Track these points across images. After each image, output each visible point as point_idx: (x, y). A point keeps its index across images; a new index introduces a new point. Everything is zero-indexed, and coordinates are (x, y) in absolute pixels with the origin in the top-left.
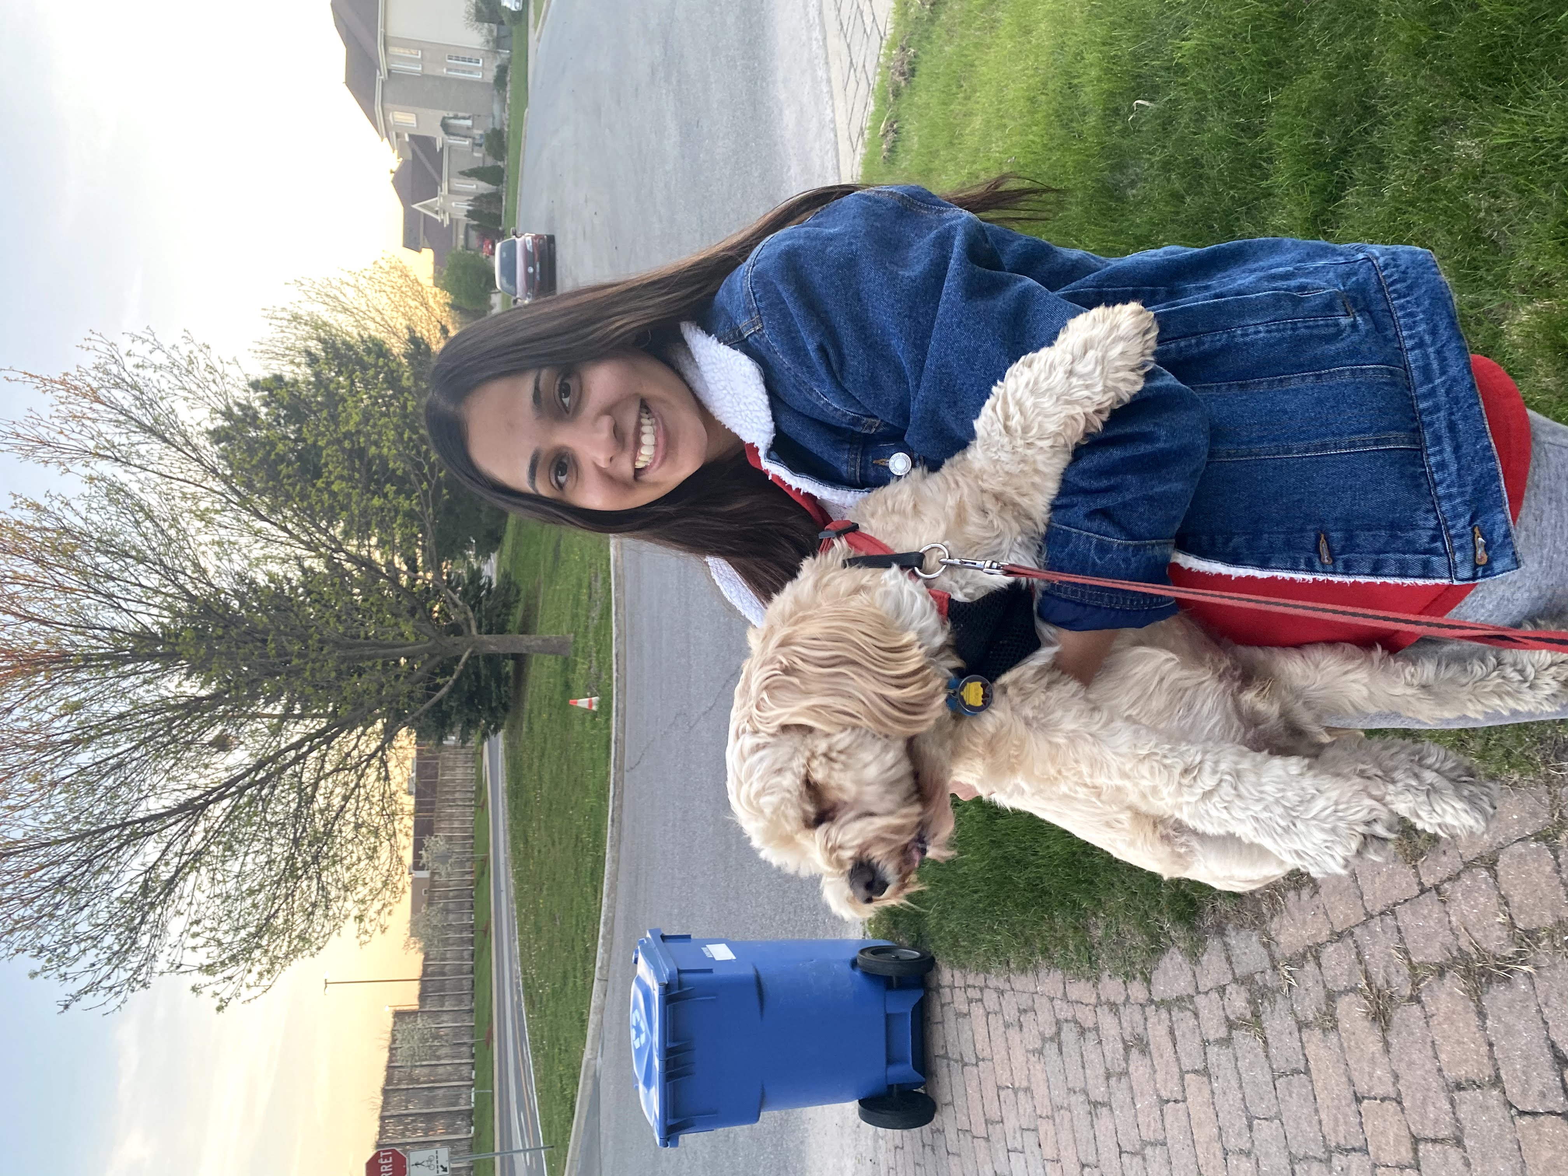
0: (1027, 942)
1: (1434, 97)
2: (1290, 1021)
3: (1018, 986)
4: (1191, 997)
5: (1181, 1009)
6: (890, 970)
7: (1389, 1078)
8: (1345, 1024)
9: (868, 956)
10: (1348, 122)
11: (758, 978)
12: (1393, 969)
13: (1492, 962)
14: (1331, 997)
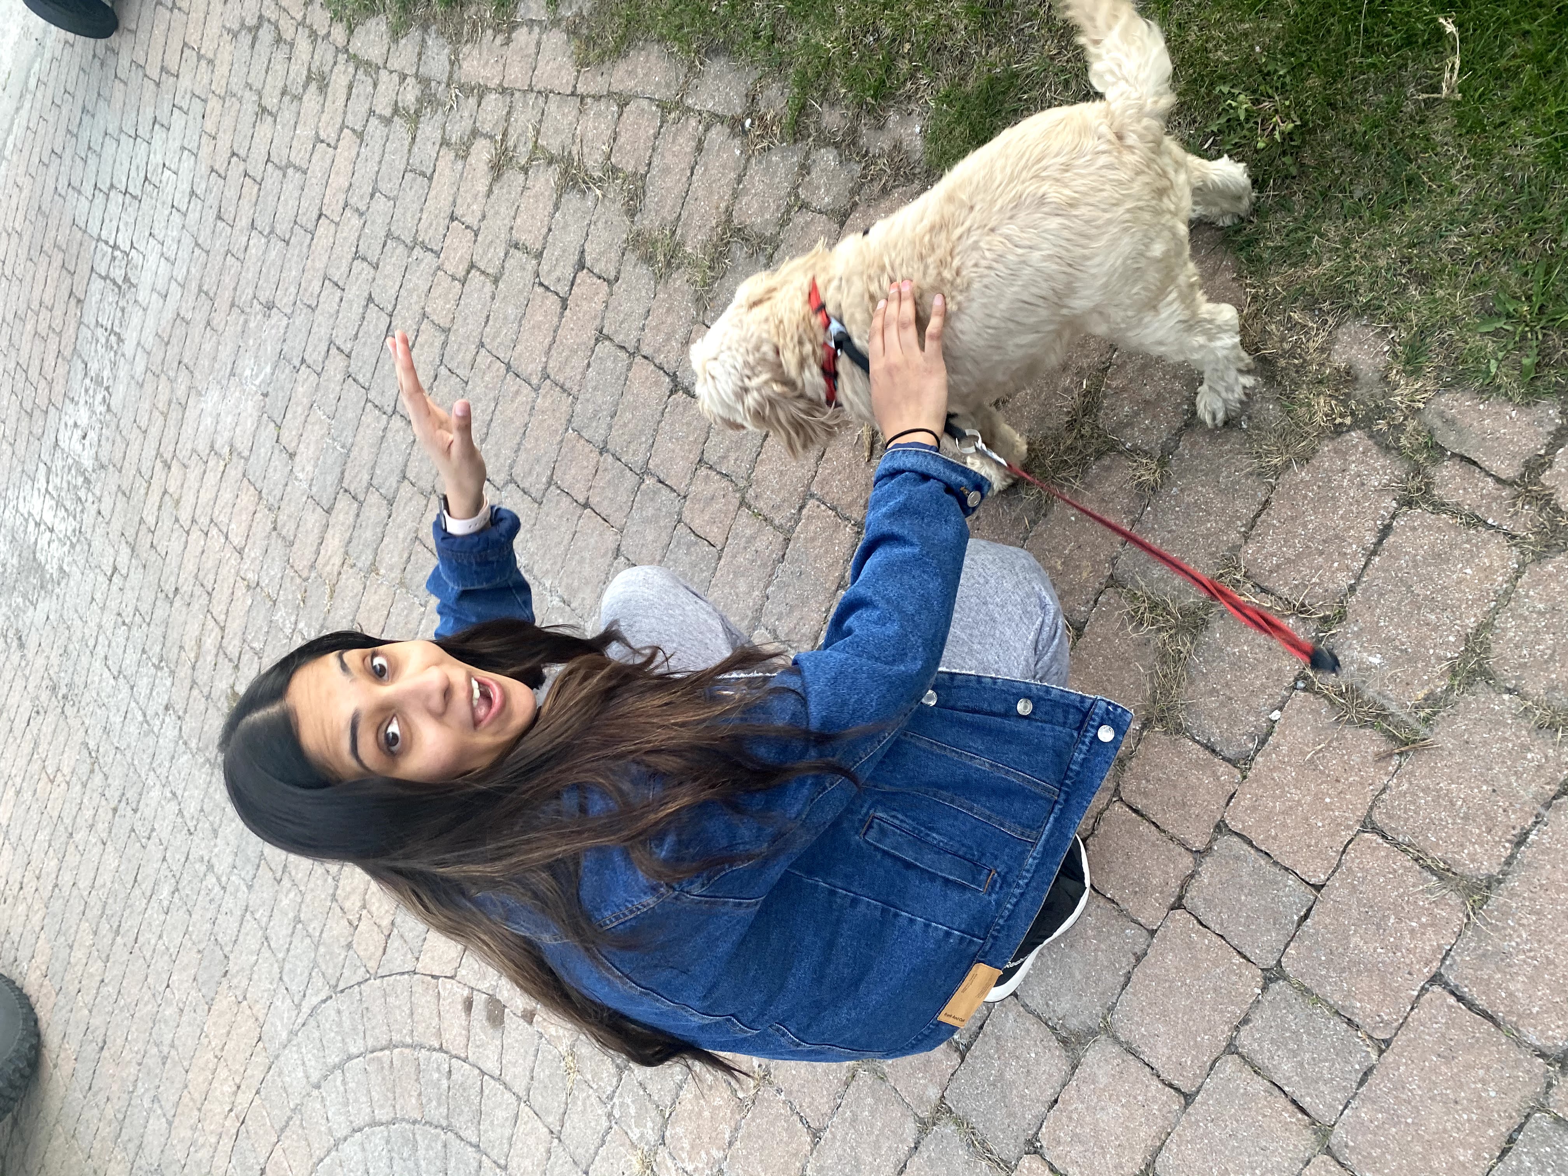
2: (438, 134)
4: (378, 67)
5: (366, 72)
7: (478, 215)
8: (472, 159)
12: (523, 139)
13: (583, 174)
14: (475, 133)
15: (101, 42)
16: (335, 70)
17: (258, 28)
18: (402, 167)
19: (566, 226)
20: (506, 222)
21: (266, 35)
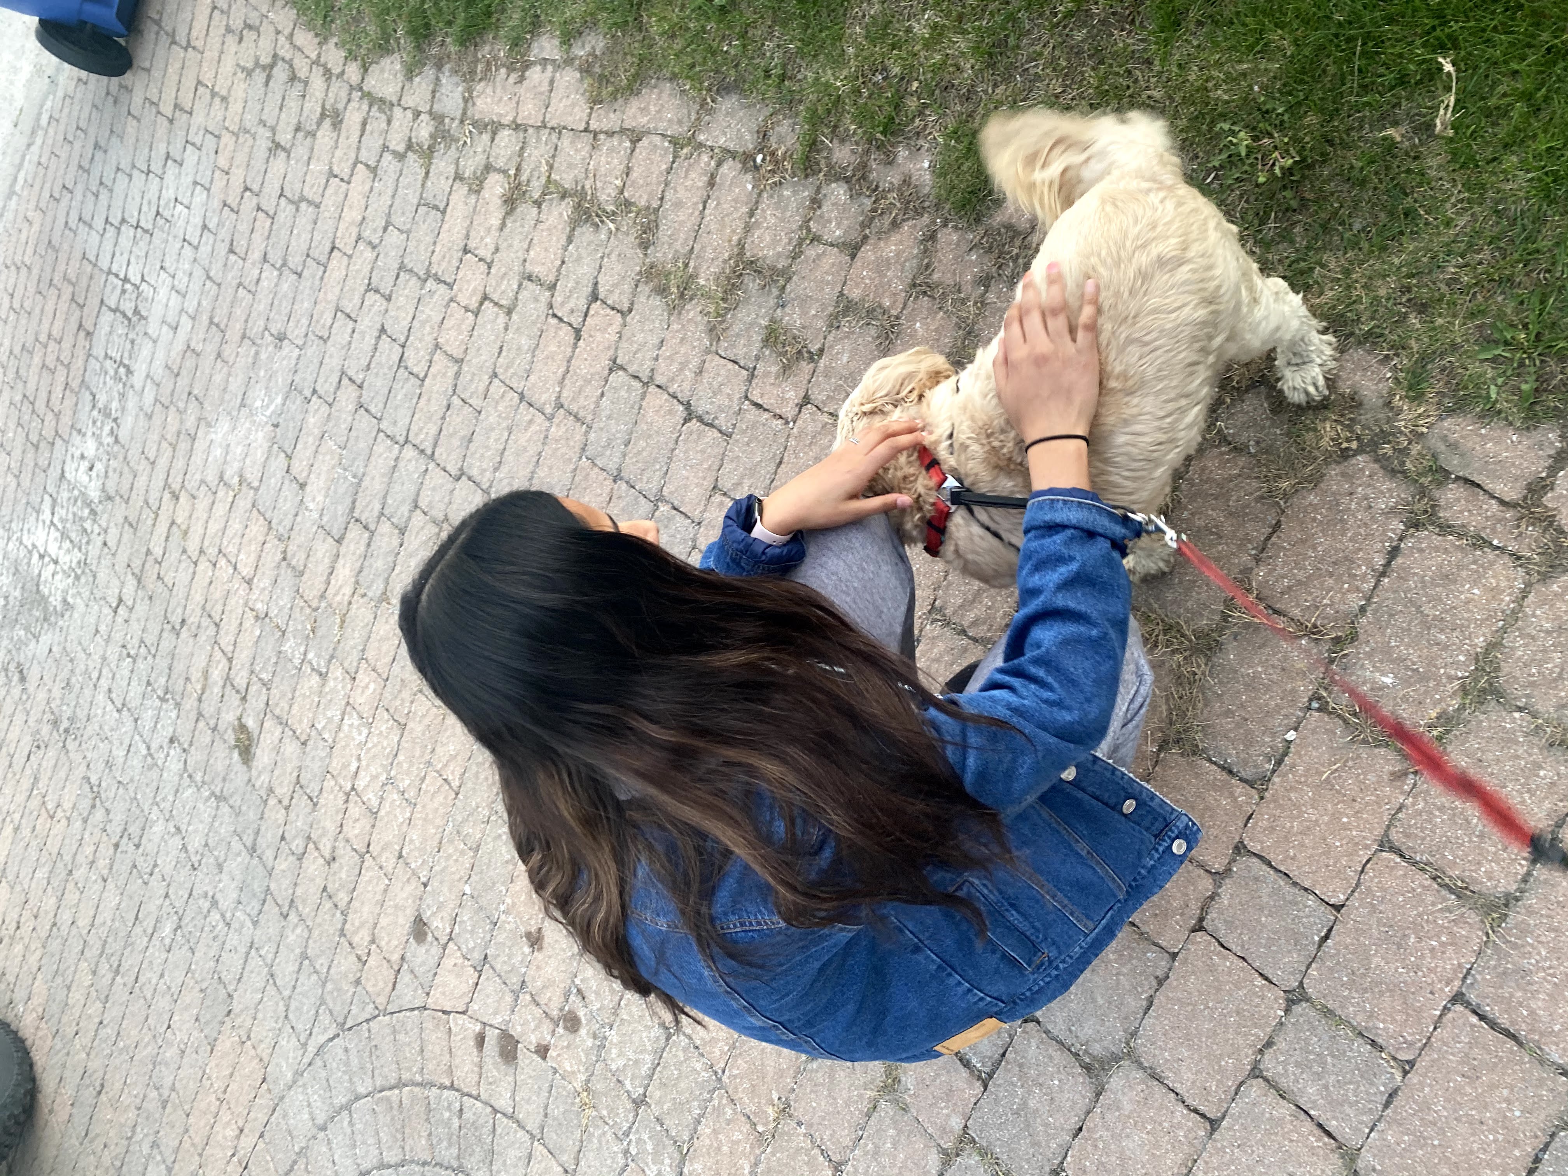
2: (452, 169)
4: (392, 105)
5: (380, 110)
7: (492, 248)
8: (485, 193)
13: (596, 208)
14: (488, 168)
15: (115, 80)
16: (349, 107)
17: (272, 66)
18: (415, 201)
19: (579, 259)
20: (520, 254)
21: (280, 73)
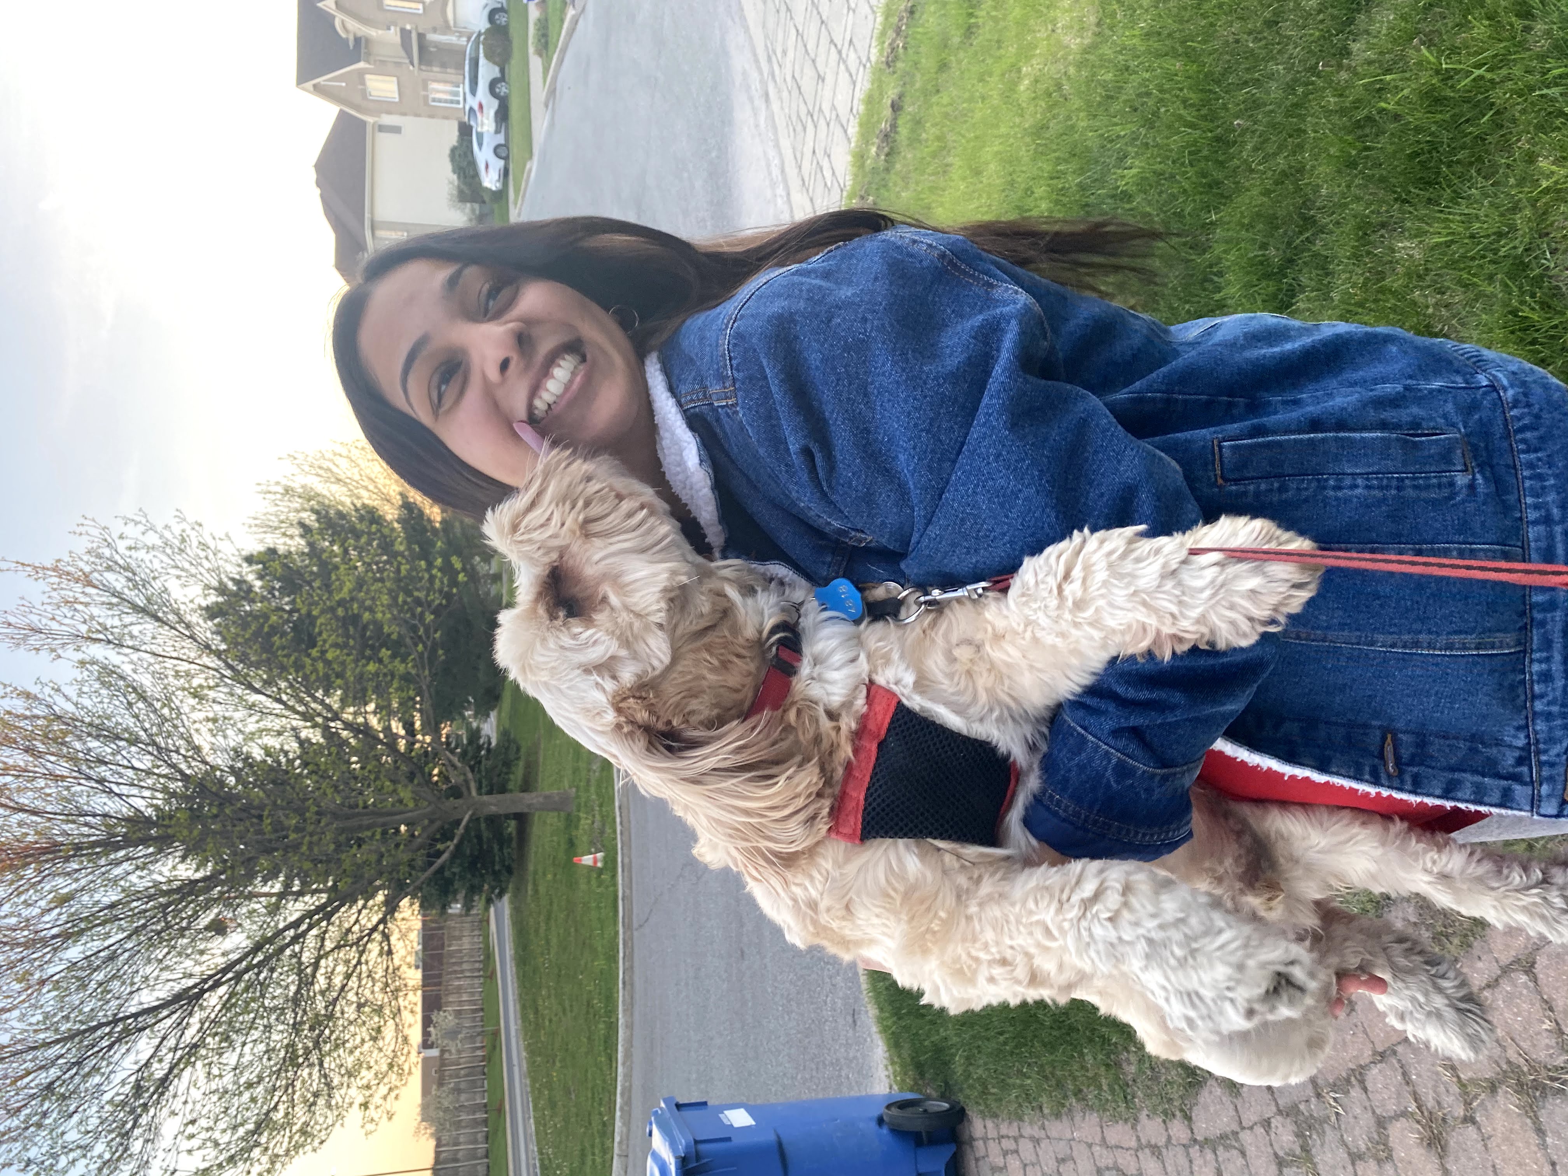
0: (1060, 1085)
1: (1369, 204)
2: (1342, 1154)
3: (1054, 1133)
4: (1235, 1134)
5: (1227, 1148)
6: (920, 1126)
9: (895, 1111)
10: (1290, 233)
11: (780, 1145)
12: (1442, 1089)
13: (1544, 1073)
14: (1381, 1123)
16: (1195, 1168)
